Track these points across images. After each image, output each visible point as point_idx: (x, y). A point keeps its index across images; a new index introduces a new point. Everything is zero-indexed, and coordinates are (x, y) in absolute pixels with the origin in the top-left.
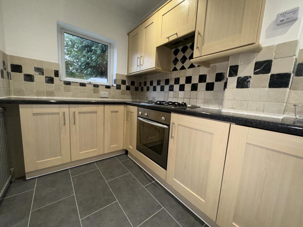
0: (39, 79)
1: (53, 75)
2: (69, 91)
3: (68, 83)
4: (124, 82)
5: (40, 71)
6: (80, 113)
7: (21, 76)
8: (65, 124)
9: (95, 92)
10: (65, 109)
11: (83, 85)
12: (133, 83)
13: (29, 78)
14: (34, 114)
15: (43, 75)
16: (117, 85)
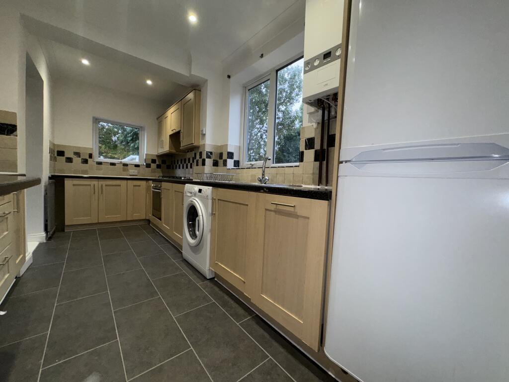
0: (77, 161)
1: (87, 157)
2: (100, 169)
3: (100, 163)
4: (154, 161)
5: (78, 154)
6: (106, 185)
7: (63, 159)
8: (94, 193)
9: (124, 170)
10: (95, 182)
11: (113, 164)
12: (164, 162)
13: (69, 160)
14: (74, 185)
15: (80, 157)
16: (146, 164)
